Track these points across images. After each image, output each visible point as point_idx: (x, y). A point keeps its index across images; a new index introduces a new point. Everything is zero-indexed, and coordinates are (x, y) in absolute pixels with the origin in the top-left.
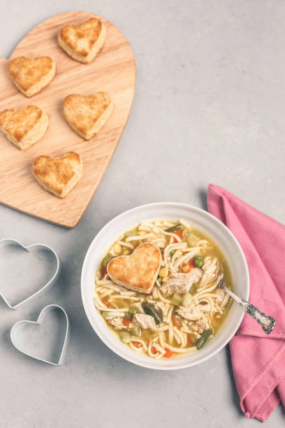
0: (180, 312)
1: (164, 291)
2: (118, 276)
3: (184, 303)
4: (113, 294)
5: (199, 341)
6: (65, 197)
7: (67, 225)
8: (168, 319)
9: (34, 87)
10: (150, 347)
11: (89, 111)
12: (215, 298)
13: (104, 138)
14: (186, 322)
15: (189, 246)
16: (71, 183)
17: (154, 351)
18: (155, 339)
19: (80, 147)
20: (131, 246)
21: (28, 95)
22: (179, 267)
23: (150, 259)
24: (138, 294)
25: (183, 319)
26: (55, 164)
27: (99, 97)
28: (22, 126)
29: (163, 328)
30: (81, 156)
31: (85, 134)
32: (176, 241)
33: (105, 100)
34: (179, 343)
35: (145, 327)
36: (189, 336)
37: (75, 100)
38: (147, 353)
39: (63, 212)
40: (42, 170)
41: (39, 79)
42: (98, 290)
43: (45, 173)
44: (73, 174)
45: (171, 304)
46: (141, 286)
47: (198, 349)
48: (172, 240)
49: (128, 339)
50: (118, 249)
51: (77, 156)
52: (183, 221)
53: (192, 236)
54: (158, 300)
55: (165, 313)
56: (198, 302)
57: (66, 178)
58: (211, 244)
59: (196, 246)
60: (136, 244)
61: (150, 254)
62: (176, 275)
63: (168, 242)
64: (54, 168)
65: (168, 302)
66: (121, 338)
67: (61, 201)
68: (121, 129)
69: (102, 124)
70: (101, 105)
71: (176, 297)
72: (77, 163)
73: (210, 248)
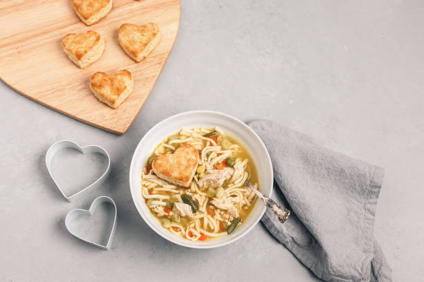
0: (213, 202)
1: (201, 185)
2: (162, 170)
3: (217, 196)
4: (156, 187)
5: (229, 227)
6: (117, 108)
7: (118, 131)
8: (203, 208)
9: (93, 17)
10: (188, 231)
11: (141, 37)
12: (244, 192)
13: (152, 61)
14: (219, 211)
15: (223, 149)
16: (123, 96)
17: (191, 235)
18: (192, 225)
19: (132, 67)
20: (173, 148)
21: (88, 24)
22: (214, 166)
23: (189, 157)
24: (179, 187)
25: (216, 208)
26: (110, 79)
27: (150, 27)
28: (82, 47)
29: (199, 216)
30: (132, 75)
31: (136, 57)
32: (211, 145)
33: (154, 29)
34: (212, 228)
35: (184, 215)
36: (221, 224)
37: (128, 28)
38: (185, 237)
39: (115, 120)
40: (98, 84)
41: (98, 10)
42: (144, 183)
43: (101, 86)
44: (125, 87)
45: (206, 197)
46: (181, 179)
47: (229, 234)
48: (208, 144)
49: (168, 224)
50: (162, 150)
51: (129, 74)
52: (217, 129)
53: (225, 141)
54: (196, 193)
55: (201, 204)
56: (229, 195)
57: (119, 91)
58: (241, 148)
59: (228, 149)
60: (178, 146)
61: (190, 152)
62: (212, 171)
63: (205, 145)
64: (109, 82)
65: (204, 194)
66: (163, 224)
67: (113, 111)
68: (167, 54)
69: (151, 49)
70: (150, 33)
71: (211, 190)
72: (128, 79)
73: (240, 151)
